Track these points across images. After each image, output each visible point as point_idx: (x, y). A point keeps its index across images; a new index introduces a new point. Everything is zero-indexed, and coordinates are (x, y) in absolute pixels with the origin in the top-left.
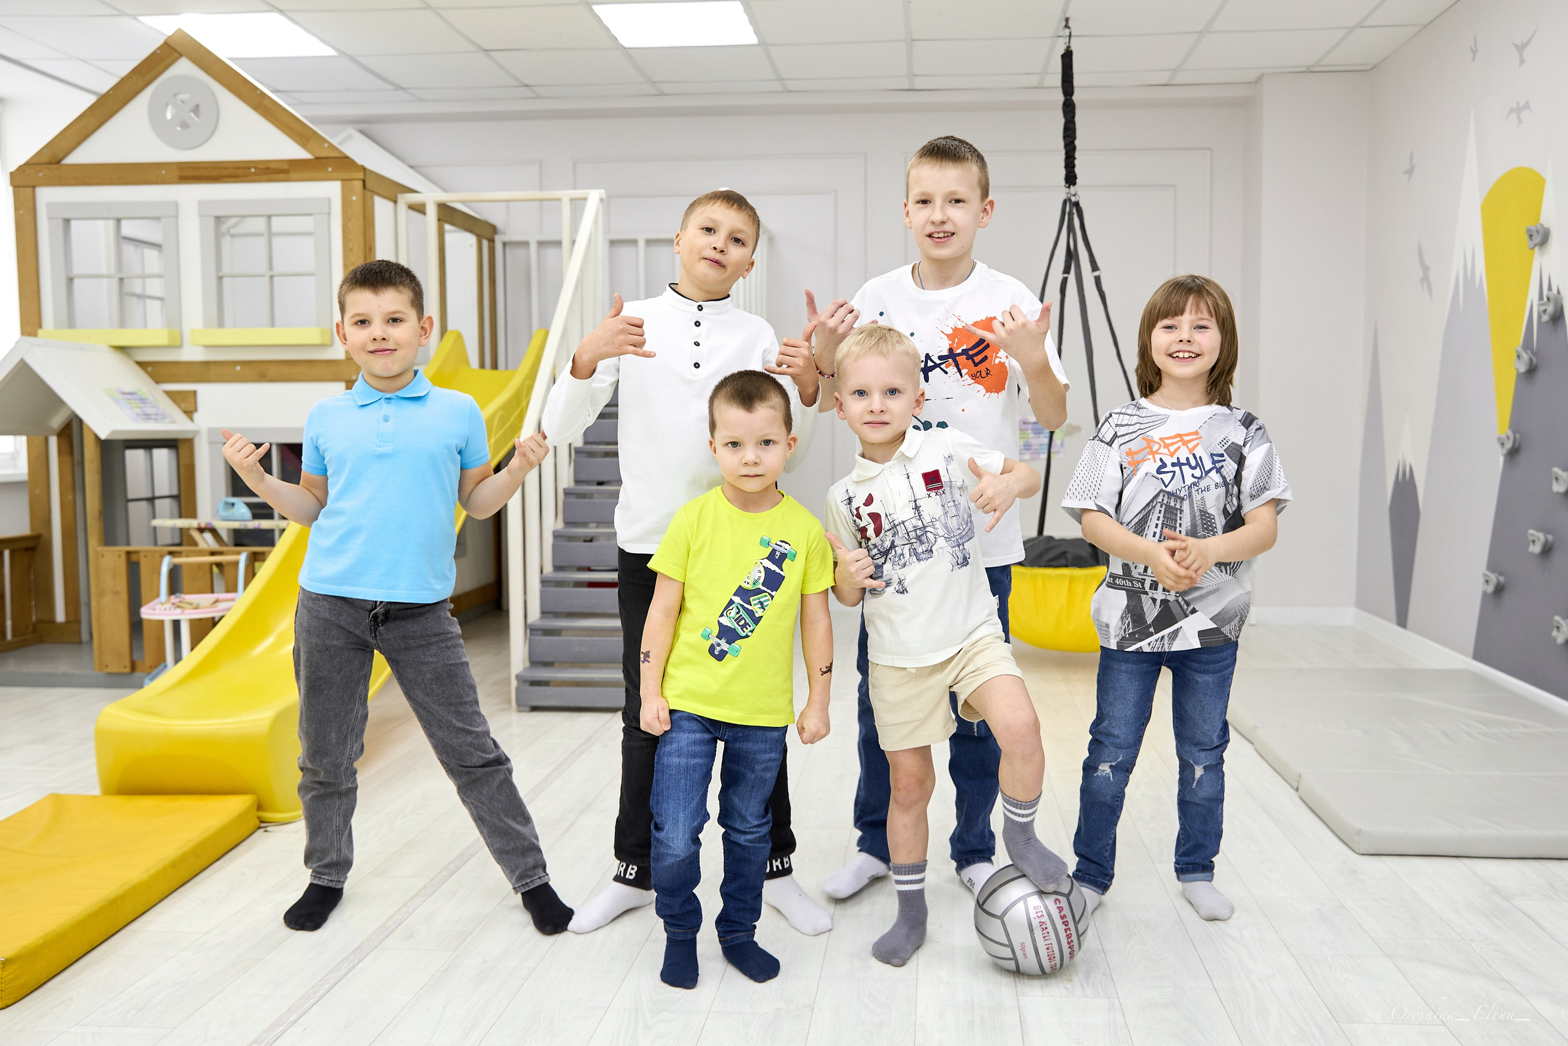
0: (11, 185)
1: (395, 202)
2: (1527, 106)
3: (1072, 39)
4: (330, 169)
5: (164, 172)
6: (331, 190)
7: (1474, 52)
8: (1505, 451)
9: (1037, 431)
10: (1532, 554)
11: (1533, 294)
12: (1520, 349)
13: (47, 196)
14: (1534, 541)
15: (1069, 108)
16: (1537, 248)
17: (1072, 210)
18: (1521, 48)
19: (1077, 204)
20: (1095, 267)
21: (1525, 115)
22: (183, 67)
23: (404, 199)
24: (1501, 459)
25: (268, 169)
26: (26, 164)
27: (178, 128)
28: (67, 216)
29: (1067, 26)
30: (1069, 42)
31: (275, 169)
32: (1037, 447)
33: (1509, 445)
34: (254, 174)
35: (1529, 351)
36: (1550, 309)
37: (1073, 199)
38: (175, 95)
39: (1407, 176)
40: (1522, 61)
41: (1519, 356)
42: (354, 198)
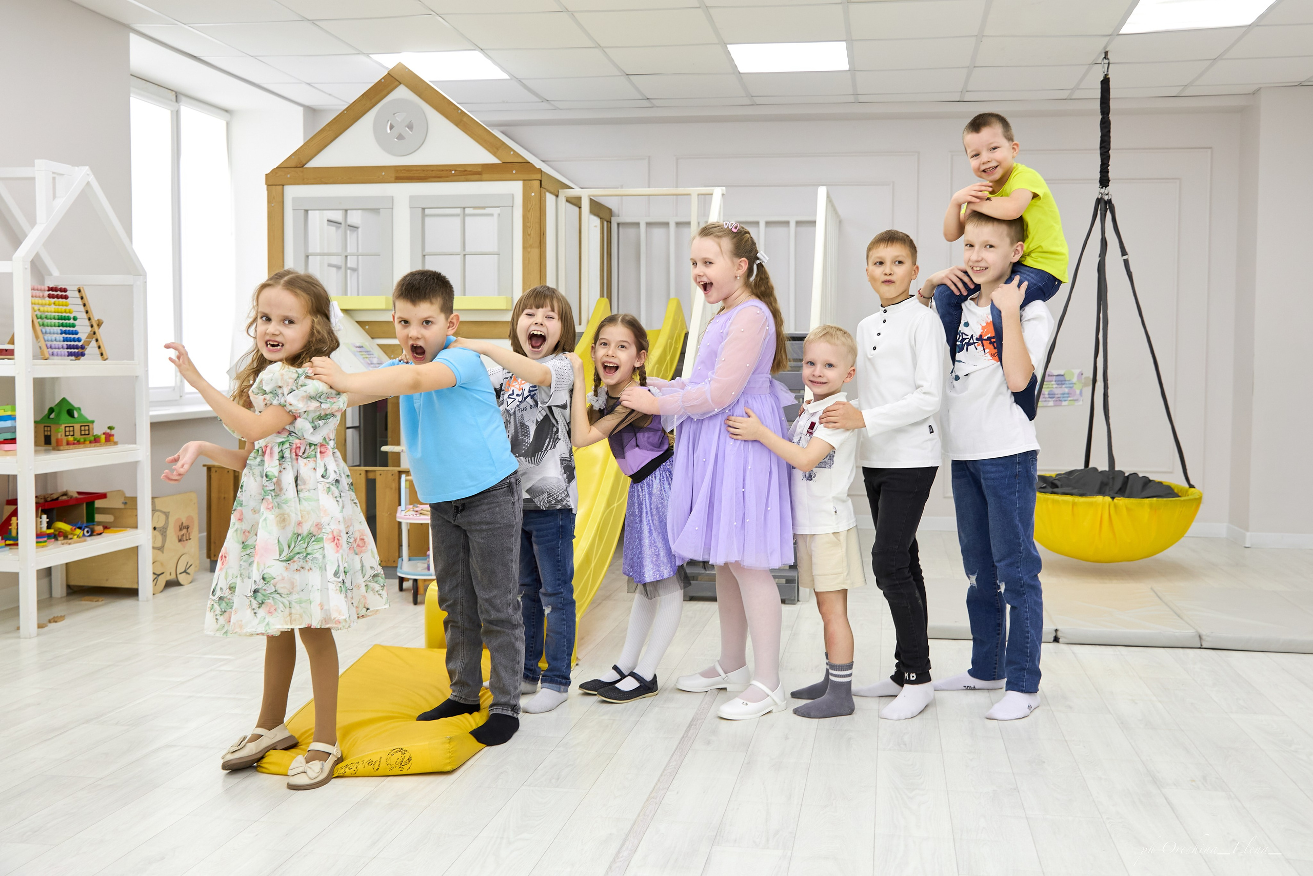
0: (266, 184)
1: (557, 196)
3: (1111, 65)
4: (514, 172)
5: (383, 174)
6: (515, 188)
9: (1060, 383)
13: (292, 192)
15: (1105, 125)
17: (1104, 206)
19: (1110, 201)
20: (1124, 252)
22: (402, 93)
23: (564, 193)
25: (466, 171)
26: (277, 168)
27: (396, 140)
28: (306, 208)
29: (1106, 58)
30: (1107, 71)
31: (470, 171)
32: (1059, 396)
34: (454, 175)
37: (1106, 198)
38: (394, 114)
42: (533, 194)
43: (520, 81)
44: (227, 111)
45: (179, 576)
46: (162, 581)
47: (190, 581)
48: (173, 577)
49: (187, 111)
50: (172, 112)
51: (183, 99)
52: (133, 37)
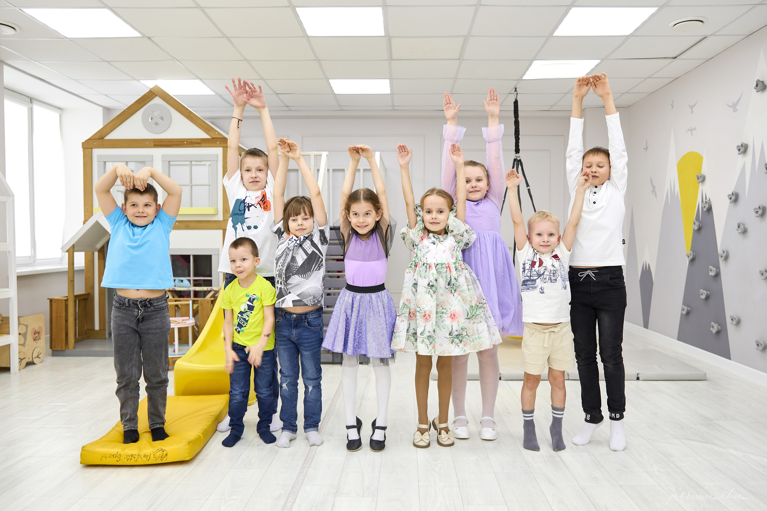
0: (82, 148)
2: (695, 129)
3: (518, 95)
4: (218, 143)
5: (147, 143)
6: (218, 151)
7: (673, 106)
8: (689, 259)
10: (702, 299)
11: (699, 200)
12: (695, 221)
13: (97, 152)
14: (702, 294)
15: (517, 123)
16: (700, 183)
17: (518, 163)
18: (692, 107)
19: (520, 160)
20: (528, 185)
21: (694, 132)
22: (157, 101)
24: (688, 262)
25: (192, 142)
26: (88, 139)
27: (154, 125)
28: (105, 161)
29: (516, 91)
30: (517, 97)
31: (194, 142)
33: (691, 257)
34: (186, 144)
35: (698, 221)
36: (707, 206)
37: (518, 159)
38: (153, 112)
39: (645, 150)
40: (692, 112)
41: (694, 223)
43: (220, 96)
44: (60, 109)
45: (34, 359)
46: (24, 362)
47: (40, 361)
48: (31, 360)
49: (37, 108)
50: (28, 108)
51: (35, 101)
52: (6, 68)
